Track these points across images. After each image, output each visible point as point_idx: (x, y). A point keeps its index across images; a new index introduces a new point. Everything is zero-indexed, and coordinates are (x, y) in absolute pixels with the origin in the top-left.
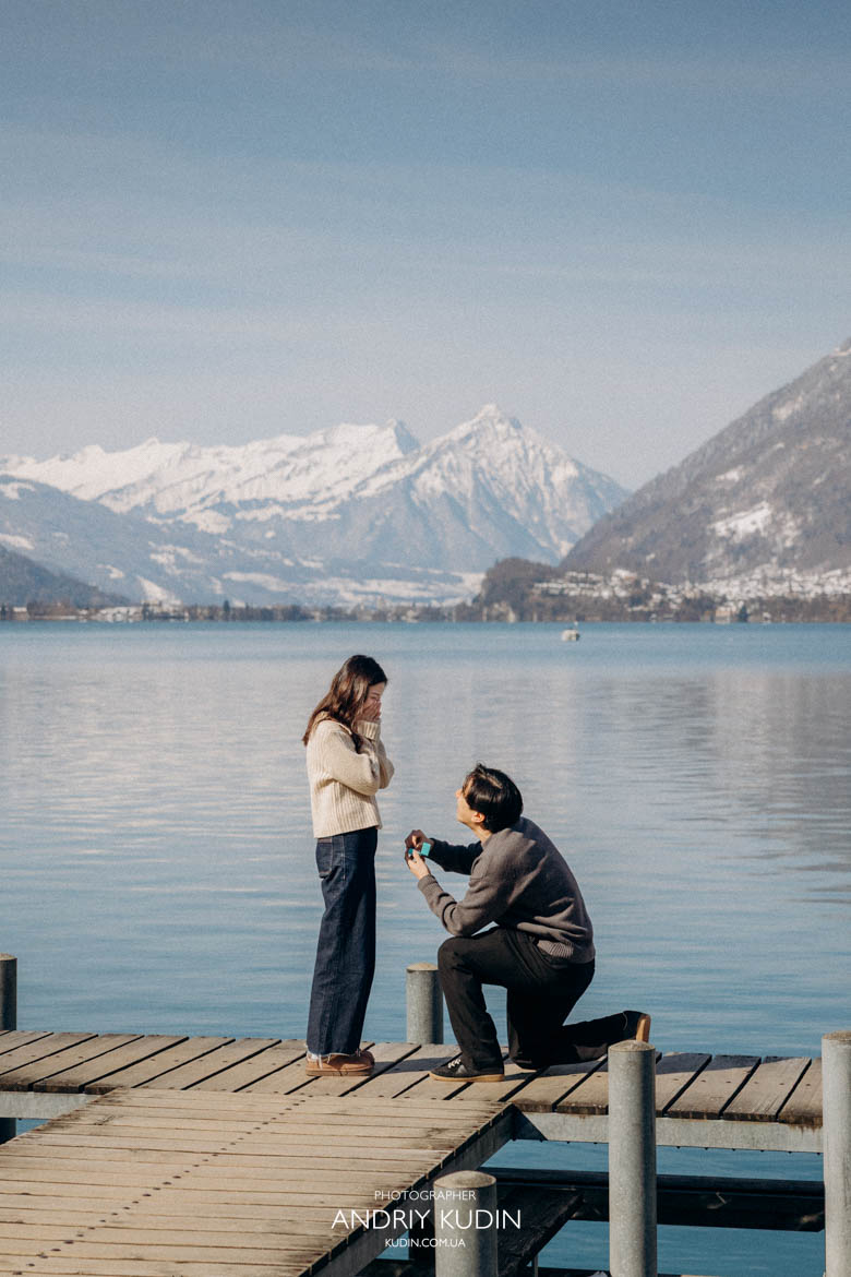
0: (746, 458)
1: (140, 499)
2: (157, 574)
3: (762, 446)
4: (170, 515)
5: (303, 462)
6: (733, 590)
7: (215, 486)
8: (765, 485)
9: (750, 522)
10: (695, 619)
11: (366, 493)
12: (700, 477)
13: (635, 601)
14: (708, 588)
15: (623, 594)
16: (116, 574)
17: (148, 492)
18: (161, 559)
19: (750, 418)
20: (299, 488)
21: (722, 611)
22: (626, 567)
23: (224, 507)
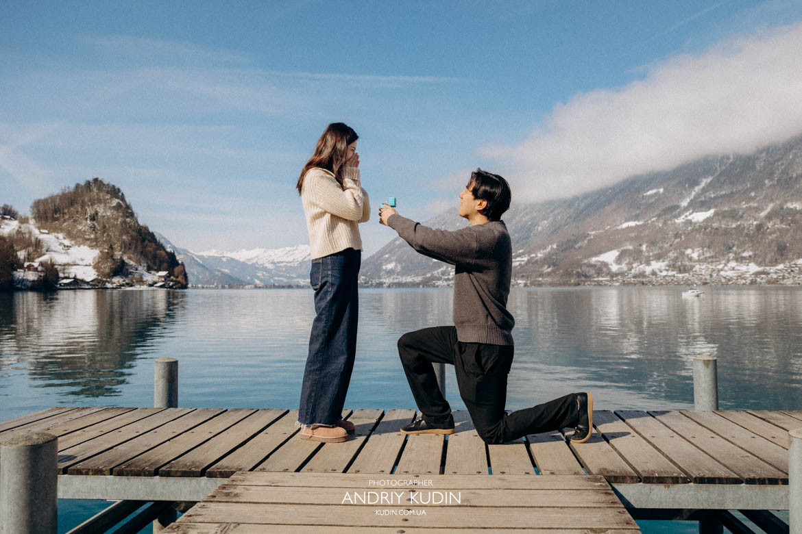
0: (390, 252)
1: (254, 261)
2: (258, 278)
3: (392, 250)
4: (261, 265)
5: (291, 253)
6: (387, 281)
7: (271, 258)
8: (394, 258)
9: (390, 266)
10: (378, 287)
11: (306, 260)
12: (379, 257)
13: (365, 283)
14: (381, 280)
15: (363, 282)
16: (249, 278)
17: (256, 259)
18: (259, 274)
19: (390, 243)
20: (290, 259)
21: (384, 285)
22: (363, 276)
23: (273, 263)
